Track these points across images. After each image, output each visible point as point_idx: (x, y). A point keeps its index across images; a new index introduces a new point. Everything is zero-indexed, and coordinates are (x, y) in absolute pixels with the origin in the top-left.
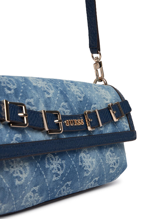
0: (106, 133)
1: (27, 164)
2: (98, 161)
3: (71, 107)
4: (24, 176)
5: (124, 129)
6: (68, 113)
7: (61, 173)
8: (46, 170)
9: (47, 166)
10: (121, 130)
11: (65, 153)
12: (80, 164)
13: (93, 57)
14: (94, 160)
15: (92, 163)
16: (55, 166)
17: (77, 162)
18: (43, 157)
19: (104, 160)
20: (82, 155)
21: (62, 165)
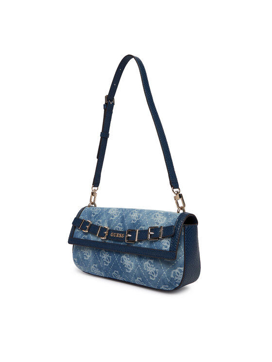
0: (143, 247)
1: (91, 251)
2: (137, 265)
3: (124, 226)
4: (89, 256)
5: (162, 248)
6: (121, 229)
7: (109, 262)
8: (100, 258)
9: (100, 256)
10: (158, 248)
11: (112, 252)
12: (121, 262)
13: (173, 191)
14: (132, 263)
15: (131, 265)
16: (105, 257)
17: (119, 260)
18: (100, 250)
19: (142, 267)
20: (124, 257)
21: (109, 258)
